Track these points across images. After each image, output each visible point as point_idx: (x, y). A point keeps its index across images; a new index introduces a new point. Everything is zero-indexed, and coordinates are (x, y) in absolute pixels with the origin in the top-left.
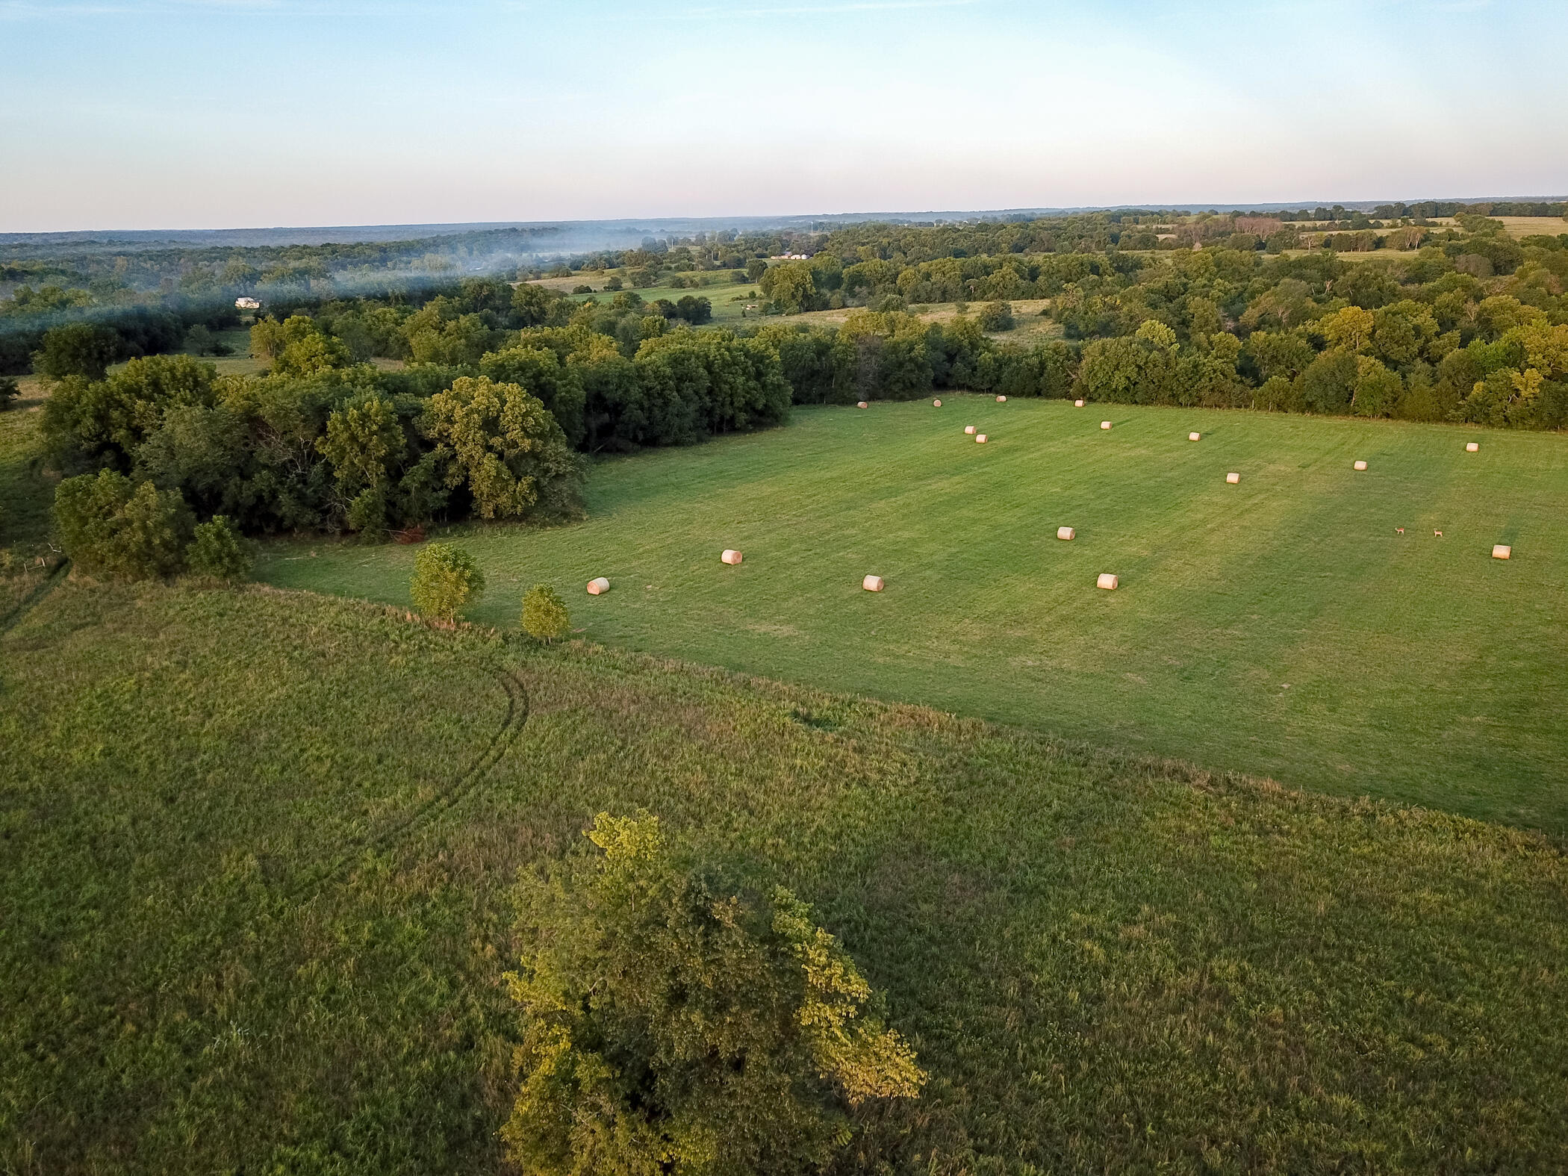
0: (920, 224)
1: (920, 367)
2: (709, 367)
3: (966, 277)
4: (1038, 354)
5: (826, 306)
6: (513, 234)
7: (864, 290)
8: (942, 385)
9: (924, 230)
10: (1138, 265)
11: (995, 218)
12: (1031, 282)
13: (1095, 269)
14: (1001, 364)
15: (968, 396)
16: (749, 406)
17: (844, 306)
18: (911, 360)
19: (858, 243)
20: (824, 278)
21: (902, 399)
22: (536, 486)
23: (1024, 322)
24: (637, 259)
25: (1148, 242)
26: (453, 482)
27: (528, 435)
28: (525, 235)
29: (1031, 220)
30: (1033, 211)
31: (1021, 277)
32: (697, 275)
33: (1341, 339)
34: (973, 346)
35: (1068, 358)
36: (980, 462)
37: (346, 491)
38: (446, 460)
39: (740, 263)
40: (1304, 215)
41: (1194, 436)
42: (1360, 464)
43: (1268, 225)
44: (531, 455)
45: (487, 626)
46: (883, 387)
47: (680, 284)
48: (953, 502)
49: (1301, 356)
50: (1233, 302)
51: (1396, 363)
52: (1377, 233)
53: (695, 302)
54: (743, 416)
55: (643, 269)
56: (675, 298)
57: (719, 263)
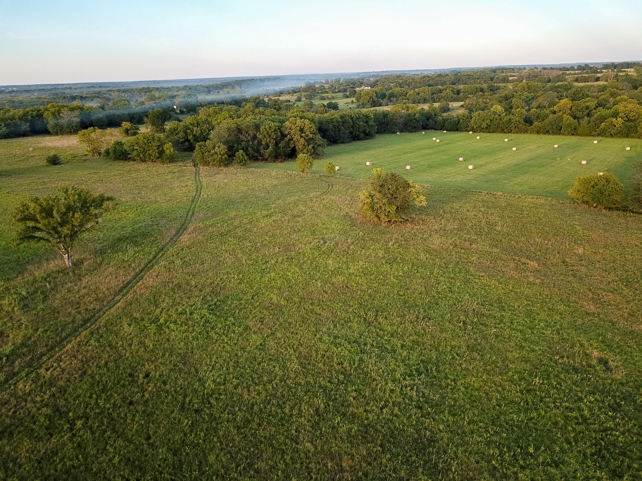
0: (414, 75)
1: (418, 121)
2: (352, 119)
3: (433, 94)
4: (458, 117)
5: (380, 105)
7: (395, 99)
8: (425, 128)
9: (416, 77)
10: (498, 88)
11: (445, 72)
12: (457, 95)
13: (482, 90)
14: (444, 121)
15: (434, 131)
16: (364, 132)
17: (387, 105)
18: (415, 119)
19: (390, 82)
20: (379, 95)
21: (411, 132)
22: (313, 147)
23: (454, 109)
25: (505, 80)
26: (292, 146)
27: (311, 133)
29: (459, 72)
30: (460, 69)
31: (454, 94)
32: (330, 95)
33: (560, 110)
34: (436, 115)
35: (467, 118)
36: (437, 146)
37: (264, 148)
38: (290, 140)
39: (345, 90)
40: (572, 68)
41: (506, 140)
42: (556, 146)
43: (555, 73)
44: (312, 139)
45: (315, 174)
46: (405, 128)
47: (323, 99)
48: (430, 154)
49: (547, 116)
50: (529, 100)
51: (579, 118)
52: (599, 75)
53: (333, 104)
54: (362, 135)
55: (308, 93)
56: (326, 103)
57: (337, 91)
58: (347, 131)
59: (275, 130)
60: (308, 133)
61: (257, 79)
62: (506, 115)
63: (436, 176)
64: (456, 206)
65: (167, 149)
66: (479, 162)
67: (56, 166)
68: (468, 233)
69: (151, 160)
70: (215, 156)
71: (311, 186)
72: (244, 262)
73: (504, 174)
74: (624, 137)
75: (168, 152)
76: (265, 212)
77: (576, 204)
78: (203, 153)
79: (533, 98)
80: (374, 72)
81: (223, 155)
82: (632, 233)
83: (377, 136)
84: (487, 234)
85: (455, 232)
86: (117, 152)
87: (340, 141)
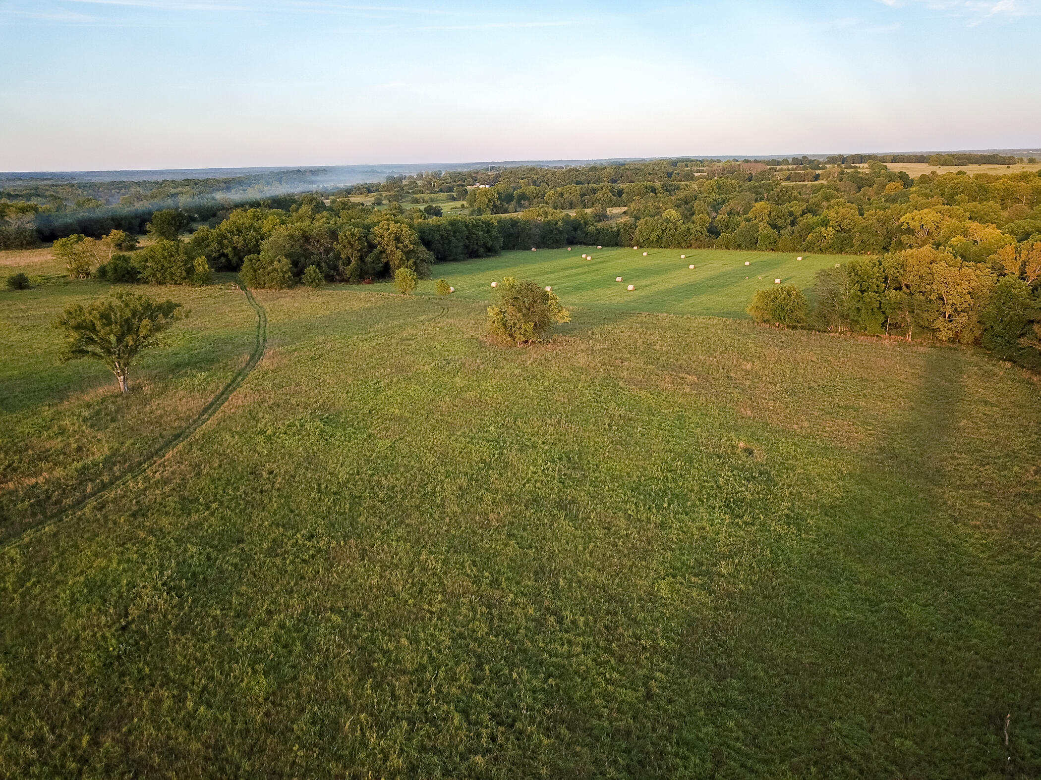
0: (555, 168)
1: (561, 232)
2: (467, 226)
3: (583, 195)
4: (618, 227)
5: (506, 211)
6: (298, 173)
7: (527, 203)
8: (571, 242)
9: (559, 171)
10: (677, 188)
11: (602, 164)
12: (619, 197)
13: (654, 190)
14: (599, 231)
15: (584, 247)
16: (485, 245)
18: (556, 229)
19: (519, 178)
20: (503, 196)
21: (552, 248)
22: (415, 263)
23: (614, 217)
24: (387, 188)
25: (689, 177)
26: (384, 261)
27: (411, 243)
28: (307, 174)
29: (622, 165)
30: (625, 160)
31: (614, 195)
32: (426, 196)
33: (756, 217)
34: (586, 223)
35: (631, 228)
36: (588, 265)
37: (343, 264)
38: (382, 252)
39: (450, 190)
40: (785, 162)
41: (683, 257)
42: (747, 263)
43: (760, 167)
44: (413, 251)
45: (421, 296)
46: (543, 242)
47: (416, 201)
48: (579, 274)
49: (738, 225)
50: (718, 204)
51: (780, 227)
52: (818, 172)
53: (434, 209)
54: (482, 250)
55: (392, 193)
56: (422, 207)
57: (438, 190)
58: (461, 244)
59: (359, 239)
60: (407, 242)
61: (305, 171)
62: (684, 223)
63: (585, 298)
64: (608, 327)
65: (199, 265)
66: (644, 282)
67: (25, 291)
68: (620, 351)
69: (173, 282)
70: (274, 274)
71: (419, 309)
72: (350, 382)
73: (674, 295)
74: (837, 253)
75: (200, 269)
76: (364, 337)
77: (756, 324)
78: (255, 271)
79: (724, 201)
80: (493, 163)
81: (285, 272)
82: (811, 350)
83: (503, 253)
84: (642, 353)
85: (605, 351)
86: (119, 270)
87: (451, 258)
